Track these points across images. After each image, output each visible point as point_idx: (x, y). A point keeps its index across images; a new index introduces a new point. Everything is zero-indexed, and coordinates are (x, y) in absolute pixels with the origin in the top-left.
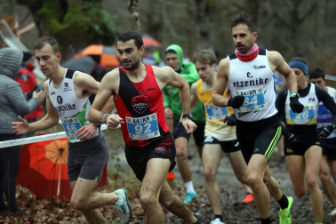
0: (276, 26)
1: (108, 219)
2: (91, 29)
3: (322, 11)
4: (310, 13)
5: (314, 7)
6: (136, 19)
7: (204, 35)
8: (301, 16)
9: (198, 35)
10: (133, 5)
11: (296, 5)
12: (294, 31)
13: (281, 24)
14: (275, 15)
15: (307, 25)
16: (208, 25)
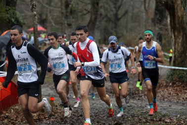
0: (106, 21)
1: (19, 122)
2: (10, 21)
3: (130, 14)
4: (124, 15)
5: (126, 12)
6: (35, 15)
7: (69, 25)
8: (119, 16)
9: (66, 25)
10: (34, 8)
11: (117, 11)
12: (116, 24)
13: (109, 20)
14: (106, 16)
15: (123, 21)
16: (71, 20)
